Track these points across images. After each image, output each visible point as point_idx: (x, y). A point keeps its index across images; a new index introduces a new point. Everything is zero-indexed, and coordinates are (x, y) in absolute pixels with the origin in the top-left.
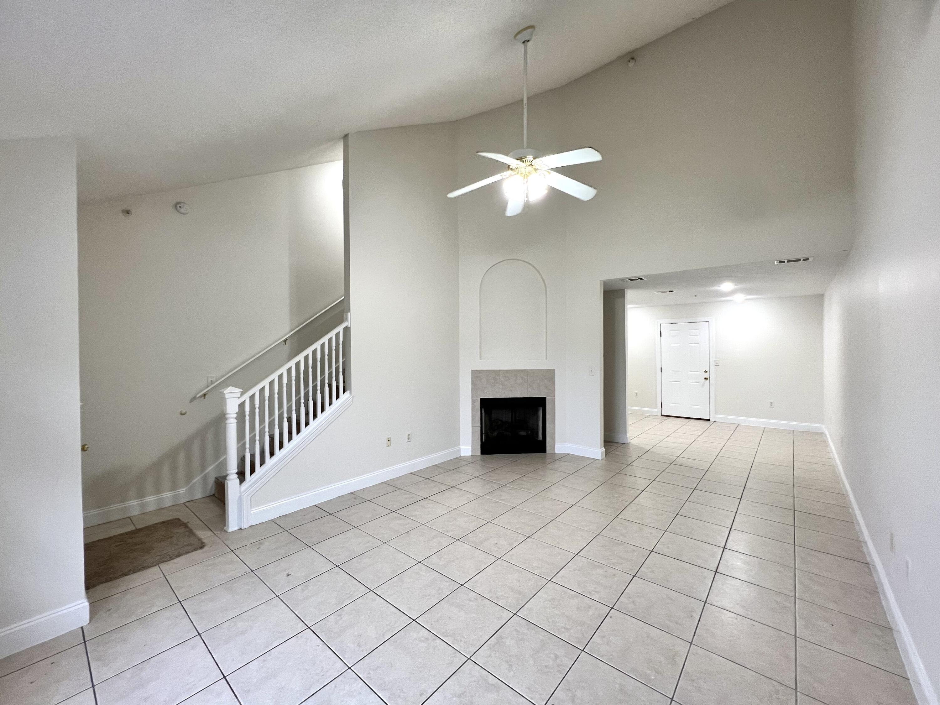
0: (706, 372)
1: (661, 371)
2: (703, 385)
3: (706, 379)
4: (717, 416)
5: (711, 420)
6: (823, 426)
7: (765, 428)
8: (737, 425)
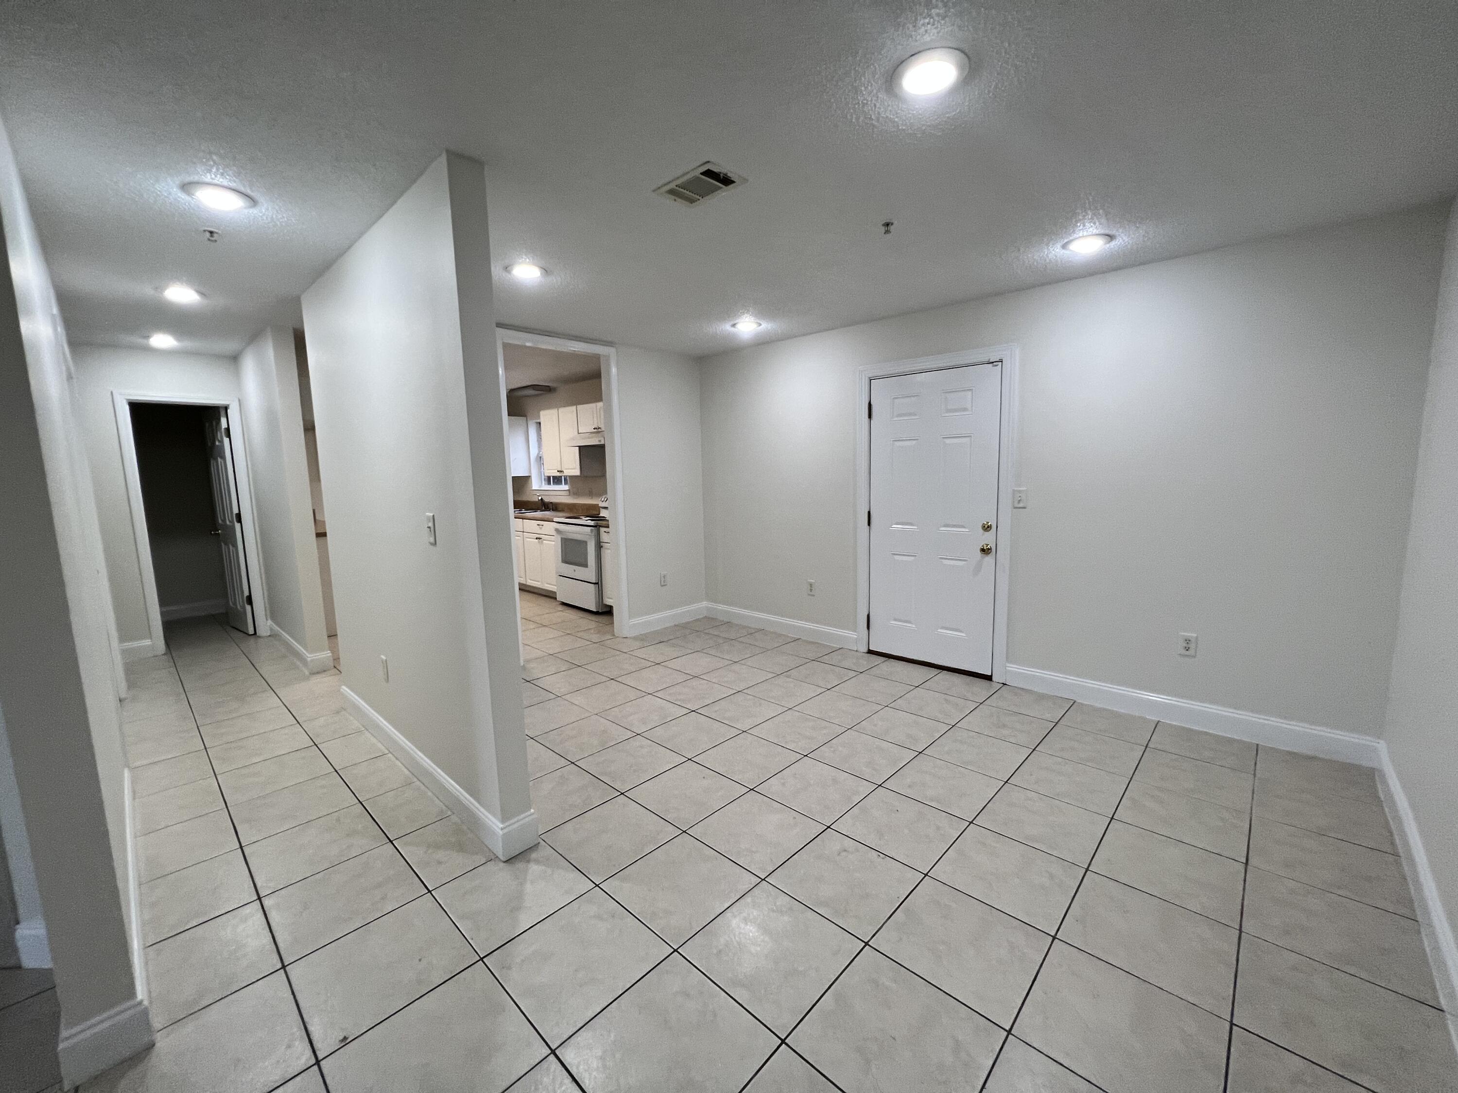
0: (987, 528)
1: (869, 524)
2: (978, 569)
3: (985, 551)
4: (1013, 668)
5: (994, 679)
6: (1382, 746)
7: (1159, 721)
8: (1073, 701)
